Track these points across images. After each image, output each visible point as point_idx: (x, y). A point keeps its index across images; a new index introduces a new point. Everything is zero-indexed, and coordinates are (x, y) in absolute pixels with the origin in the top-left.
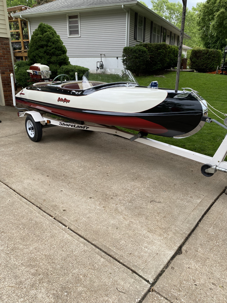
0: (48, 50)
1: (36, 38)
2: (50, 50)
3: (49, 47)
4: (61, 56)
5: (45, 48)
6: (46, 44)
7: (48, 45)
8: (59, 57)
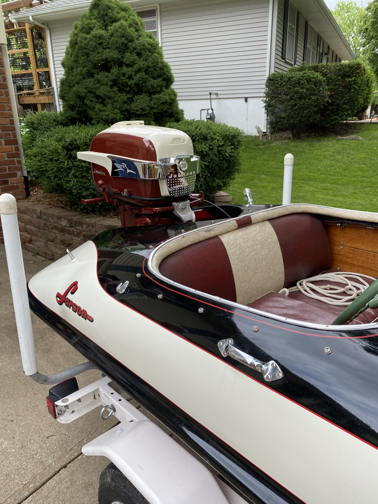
0: (124, 75)
1: (86, 38)
2: (130, 78)
3: (128, 65)
4: (161, 95)
5: (115, 70)
6: (118, 59)
7: (125, 60)
8: (157, 96)
